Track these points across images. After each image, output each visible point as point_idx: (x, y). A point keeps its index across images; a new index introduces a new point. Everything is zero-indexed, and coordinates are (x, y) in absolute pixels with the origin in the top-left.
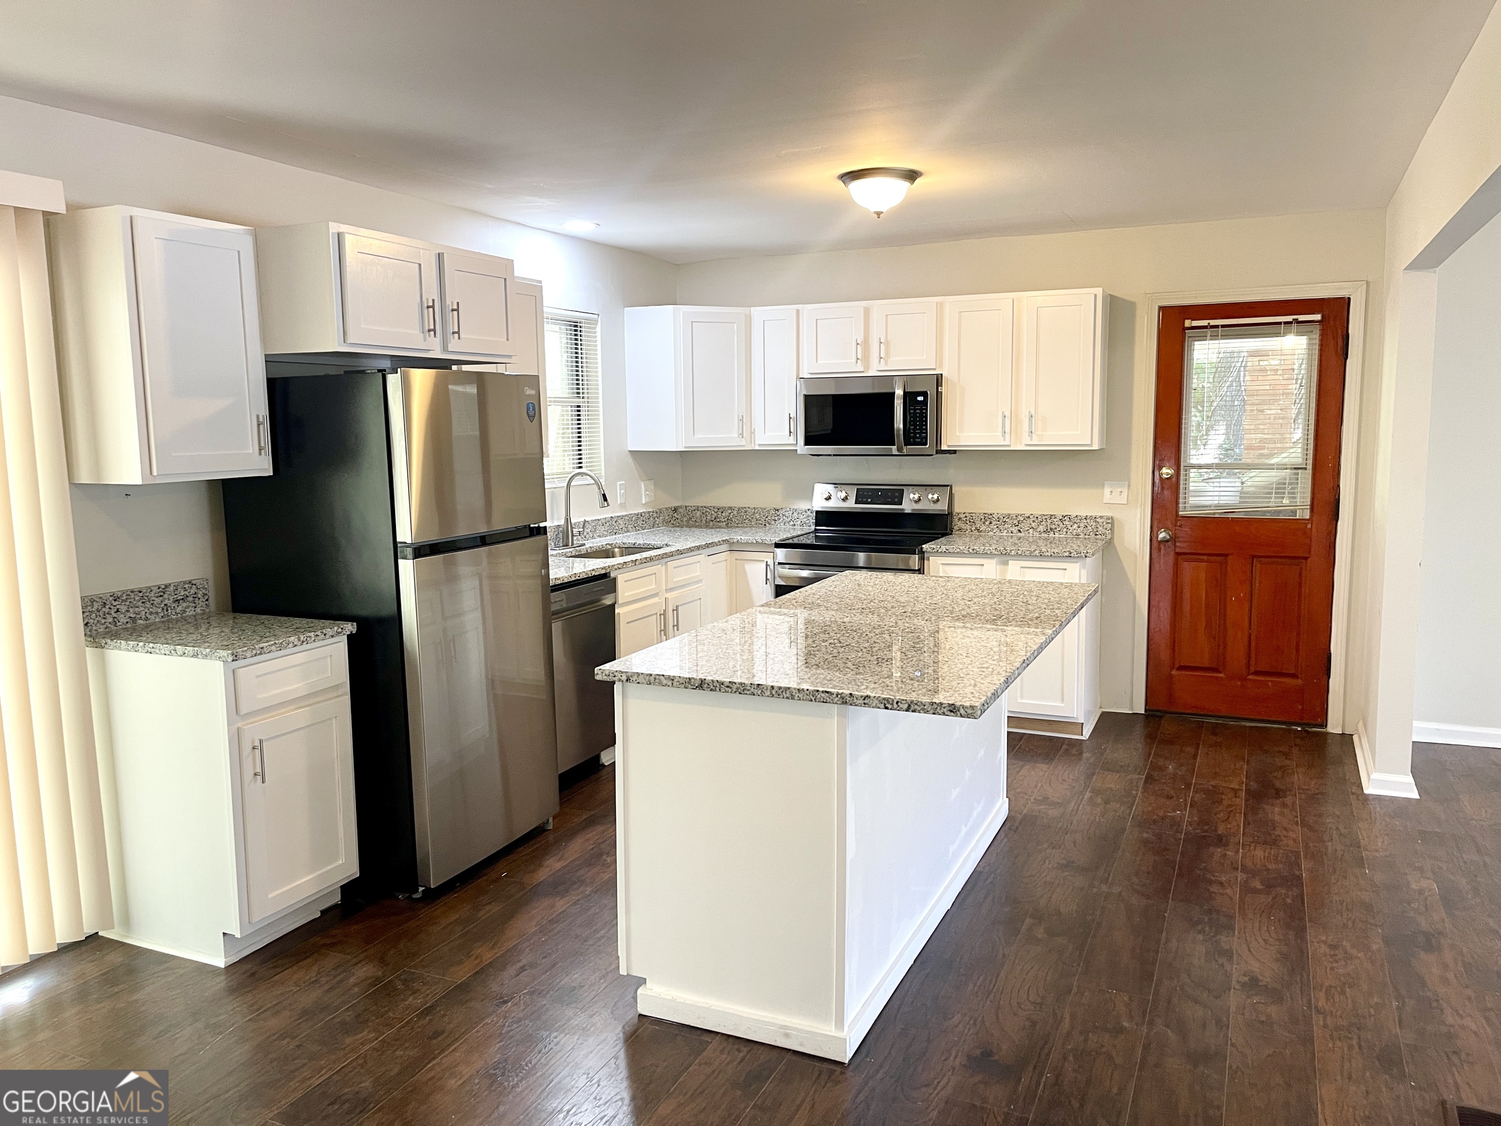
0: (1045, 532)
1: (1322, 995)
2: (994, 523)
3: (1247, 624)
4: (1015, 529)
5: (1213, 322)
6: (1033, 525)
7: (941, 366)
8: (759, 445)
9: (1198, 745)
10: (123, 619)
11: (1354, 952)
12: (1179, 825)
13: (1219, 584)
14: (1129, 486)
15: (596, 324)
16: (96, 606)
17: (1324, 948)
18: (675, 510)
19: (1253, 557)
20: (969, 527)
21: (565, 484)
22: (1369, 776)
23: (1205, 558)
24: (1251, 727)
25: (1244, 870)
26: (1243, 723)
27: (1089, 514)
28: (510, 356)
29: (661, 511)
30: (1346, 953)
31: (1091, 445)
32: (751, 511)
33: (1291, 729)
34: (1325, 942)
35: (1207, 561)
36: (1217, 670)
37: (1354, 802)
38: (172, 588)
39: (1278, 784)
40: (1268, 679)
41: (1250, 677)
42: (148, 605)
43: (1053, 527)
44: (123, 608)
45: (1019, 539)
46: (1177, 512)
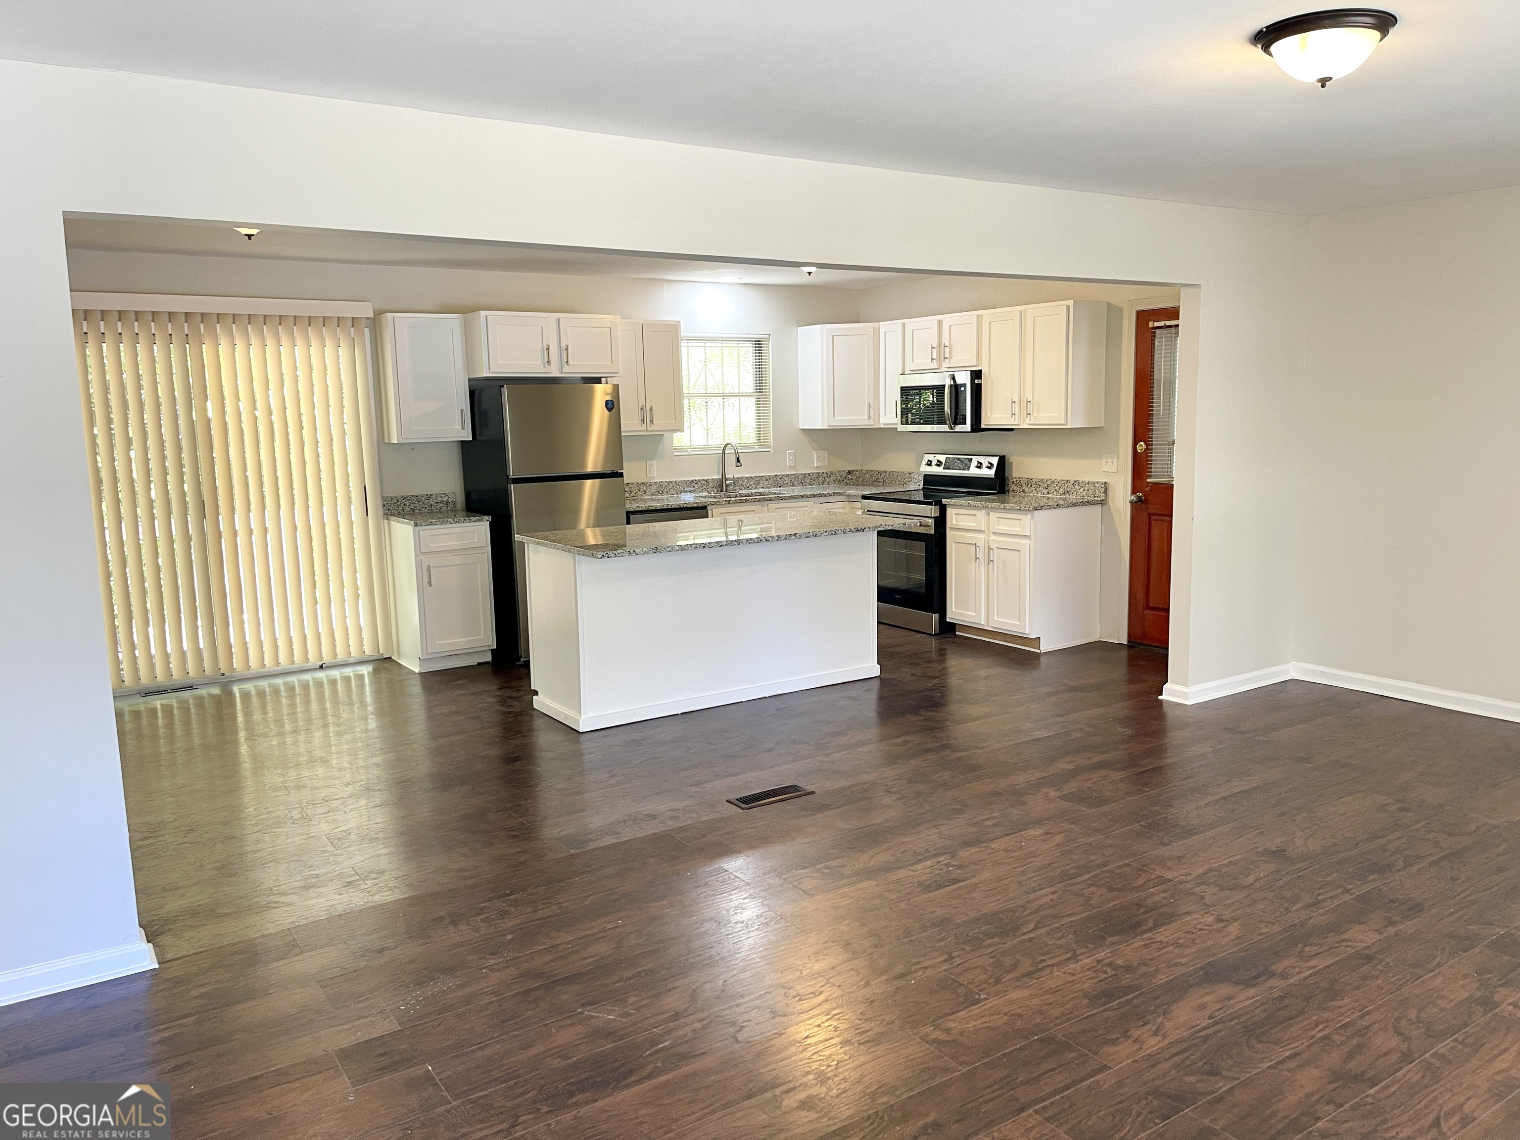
0: (1064, 494)
2: (1033, 486)
4: (1045, 491)
5: (1168, 323)
6: (1057, 488)
7: (981, 365)
8: (884, 424)
10: (407, 509)
14: (1118, 458)
15: (769, 342)
16: (394, 501)
18: (849, 472)
20: (1018, 489)
21: (721, 452)
23: (1166, 518)
27: (1091, 480)
28: (617, 373)
29: (832, 473)
31: (1066, 424)
32: (896, 474)
35: (1167, 521)
38: (434, 496)
42: (421, 503)
43: (1069, 490)
44: (408, 503)
45: (1048, 499)
46: (1146, 479)
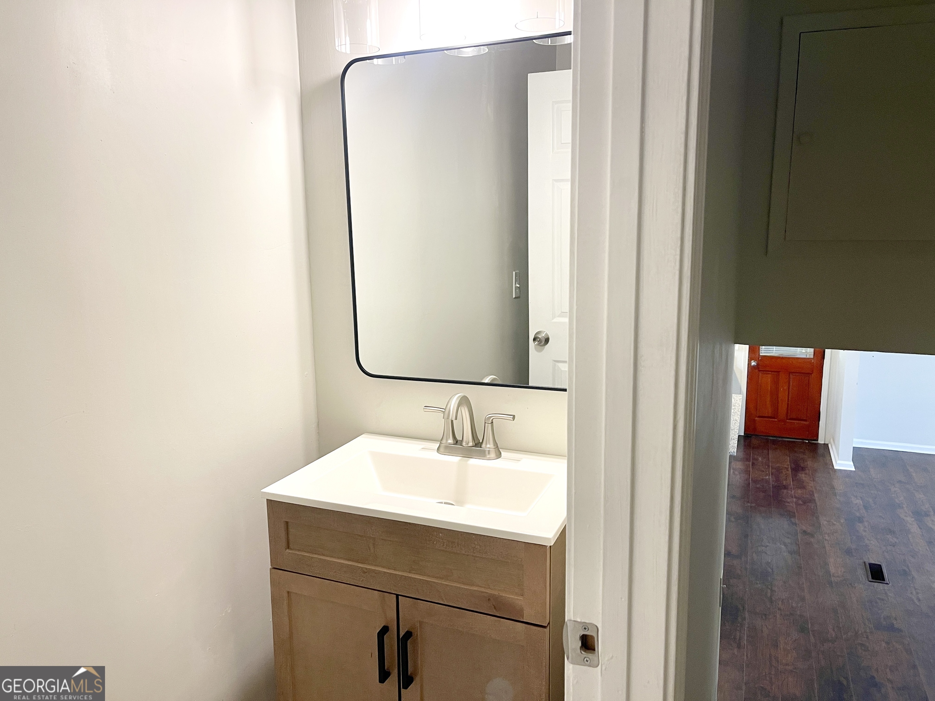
1: (826, 535)
3: (787, 399)
9: (768, 450)
11: (835, 523)
12: (769, 482)
13: (776, 382)
17: (825, 522)
19: (790, 373)
22: (836, 462)
23: (770, 373)
24: (788, 441)
25: (796, 497)
26: (785, 439)
30: (833, 523)
33: (804, 442)
34: (826, 520)
35: (771, 374)
36: (774, 418)
37: (831, 472)
39: (802, 466)
40: (795, 421)
41: (787, 421)
46: (759, 354)
